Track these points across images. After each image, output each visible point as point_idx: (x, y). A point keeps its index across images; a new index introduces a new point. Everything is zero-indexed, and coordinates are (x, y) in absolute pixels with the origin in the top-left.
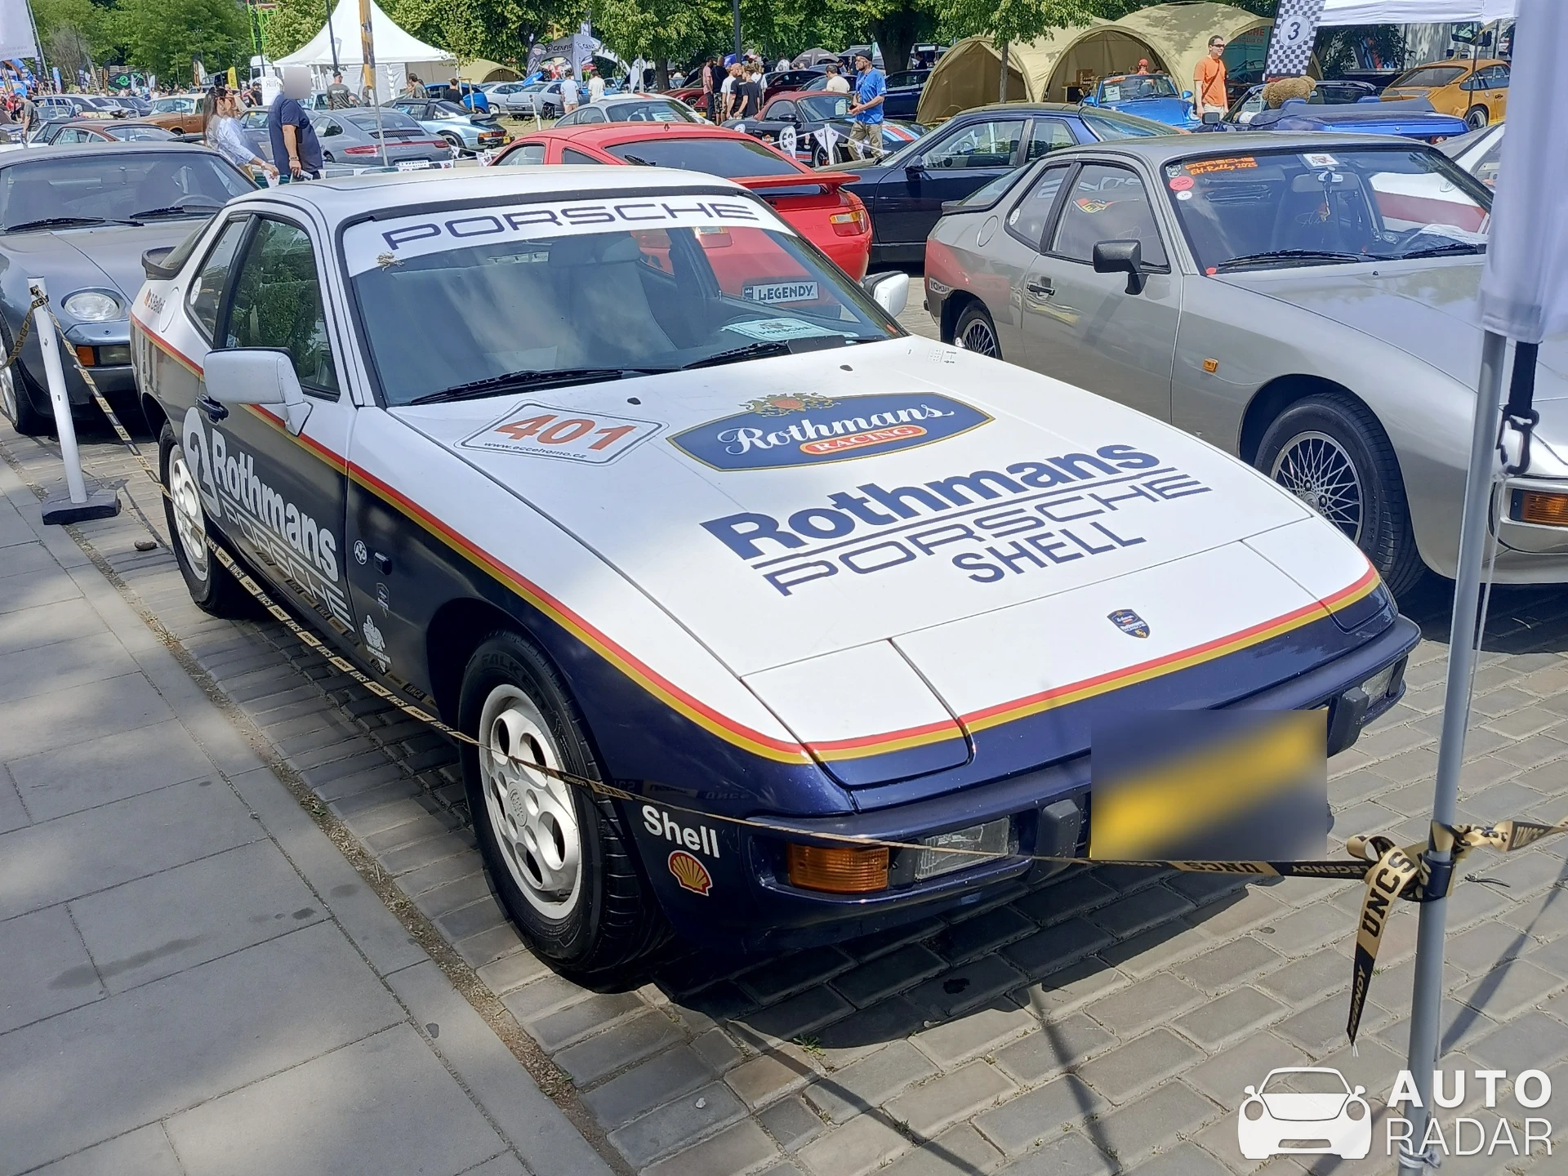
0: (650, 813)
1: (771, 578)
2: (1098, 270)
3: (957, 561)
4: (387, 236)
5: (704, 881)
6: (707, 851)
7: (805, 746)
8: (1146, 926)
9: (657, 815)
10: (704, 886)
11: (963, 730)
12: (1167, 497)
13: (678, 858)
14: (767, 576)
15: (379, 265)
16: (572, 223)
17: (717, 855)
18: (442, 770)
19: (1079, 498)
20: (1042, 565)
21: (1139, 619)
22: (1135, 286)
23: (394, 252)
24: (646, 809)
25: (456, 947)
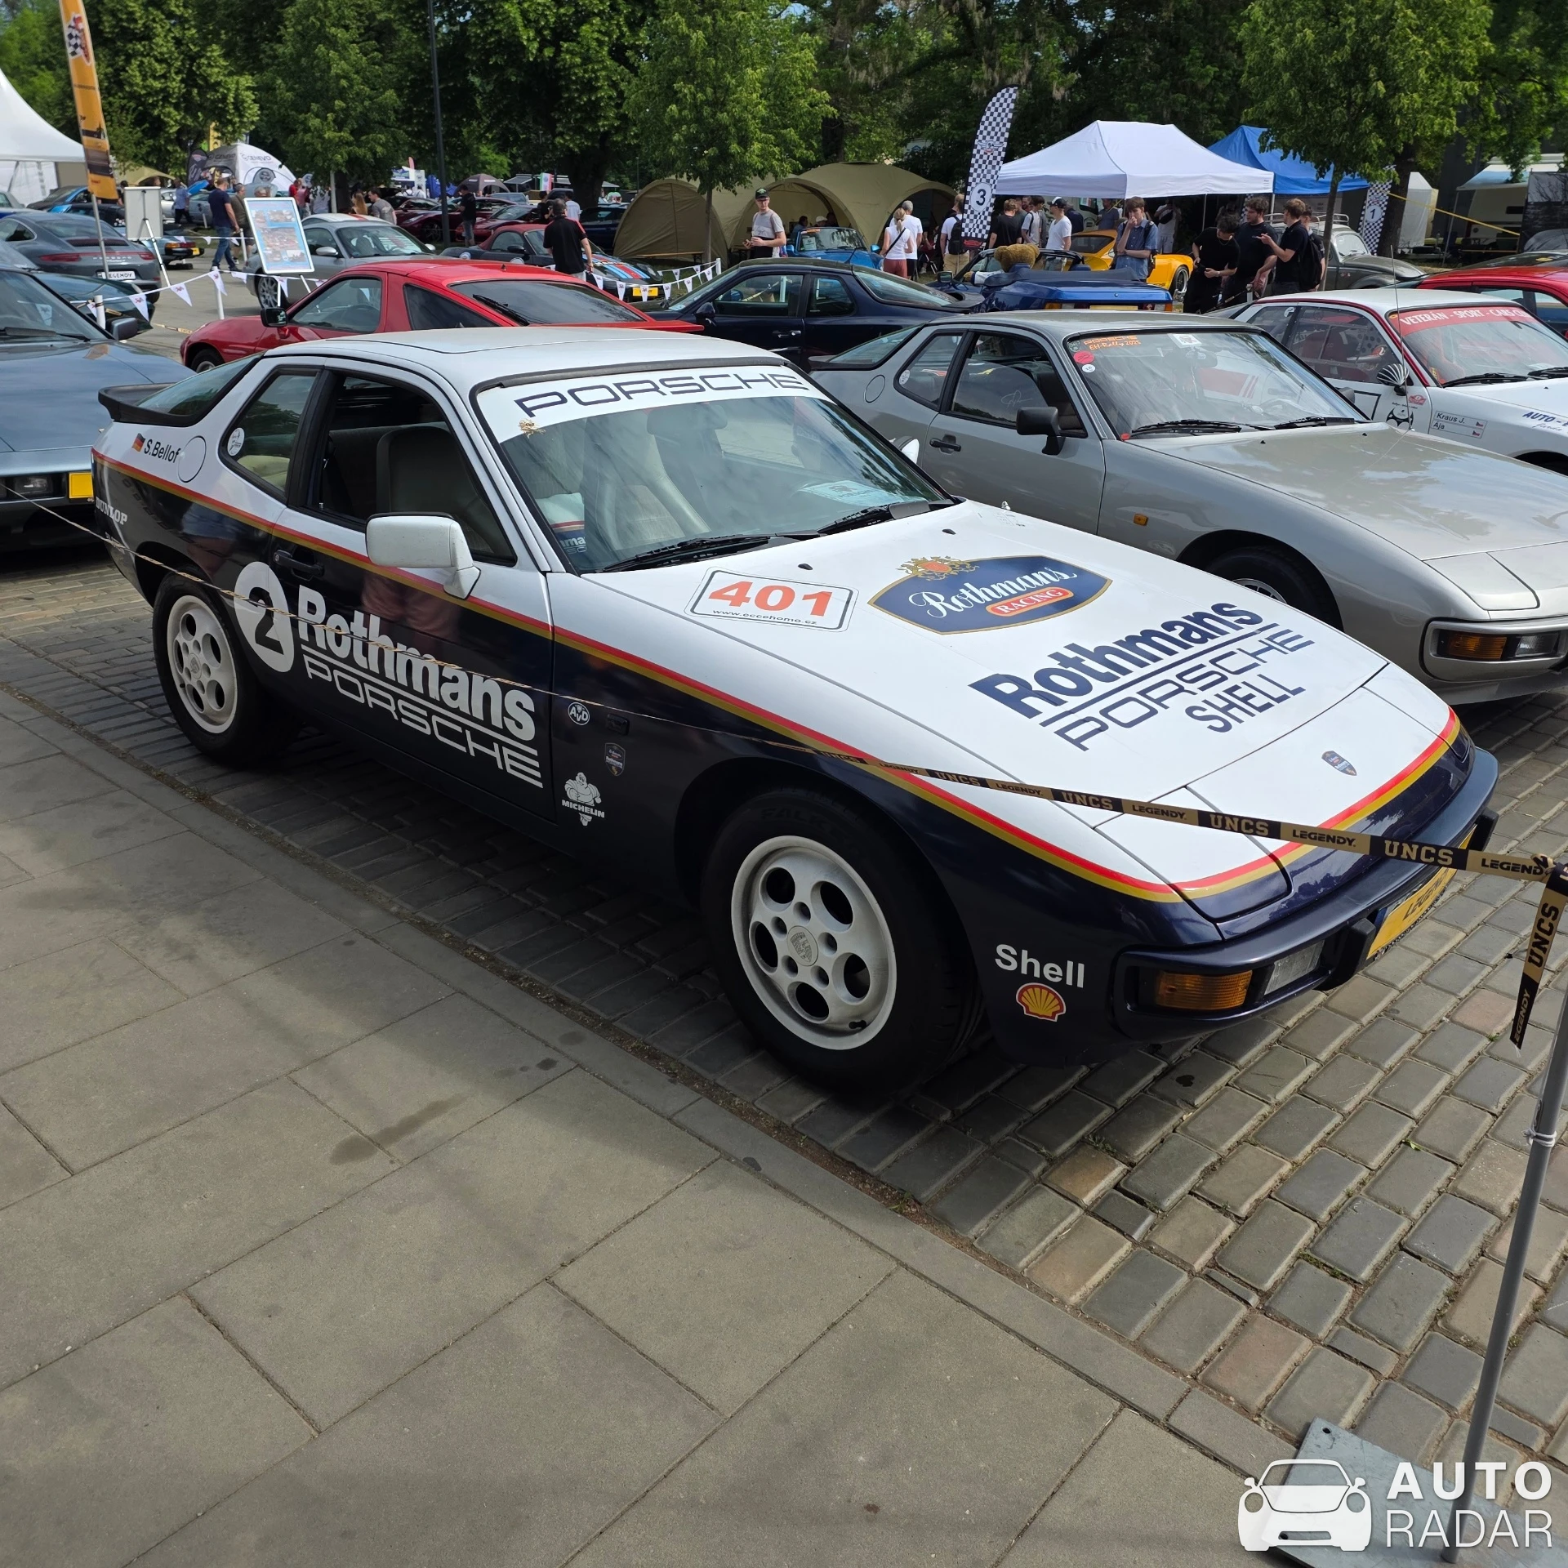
0: (1005, 951)
1: (1061, 733)
2: (1021, 432)
3: (1190, 711)
4: (520, 402)
5: (1058, 1008)
6: (1069, 982)
7: (1173, 887)
8: (1300, 1015)
9: (1013, 952)
10: (1054, 1014)
11: (1279, 864)
12: (1292, 650)
13: (1030, 990)
14: (1057, 733)
15: (522, 432)
16: (674, 393)
17: (1080, 984)
18: (587, 914)
19: (1232, 653)
20: (1252, 715)
21: (1343, 760)
22: (1053, 448)
23: (533, 420)
24: (1000, 949)
25: (719, 1081)
